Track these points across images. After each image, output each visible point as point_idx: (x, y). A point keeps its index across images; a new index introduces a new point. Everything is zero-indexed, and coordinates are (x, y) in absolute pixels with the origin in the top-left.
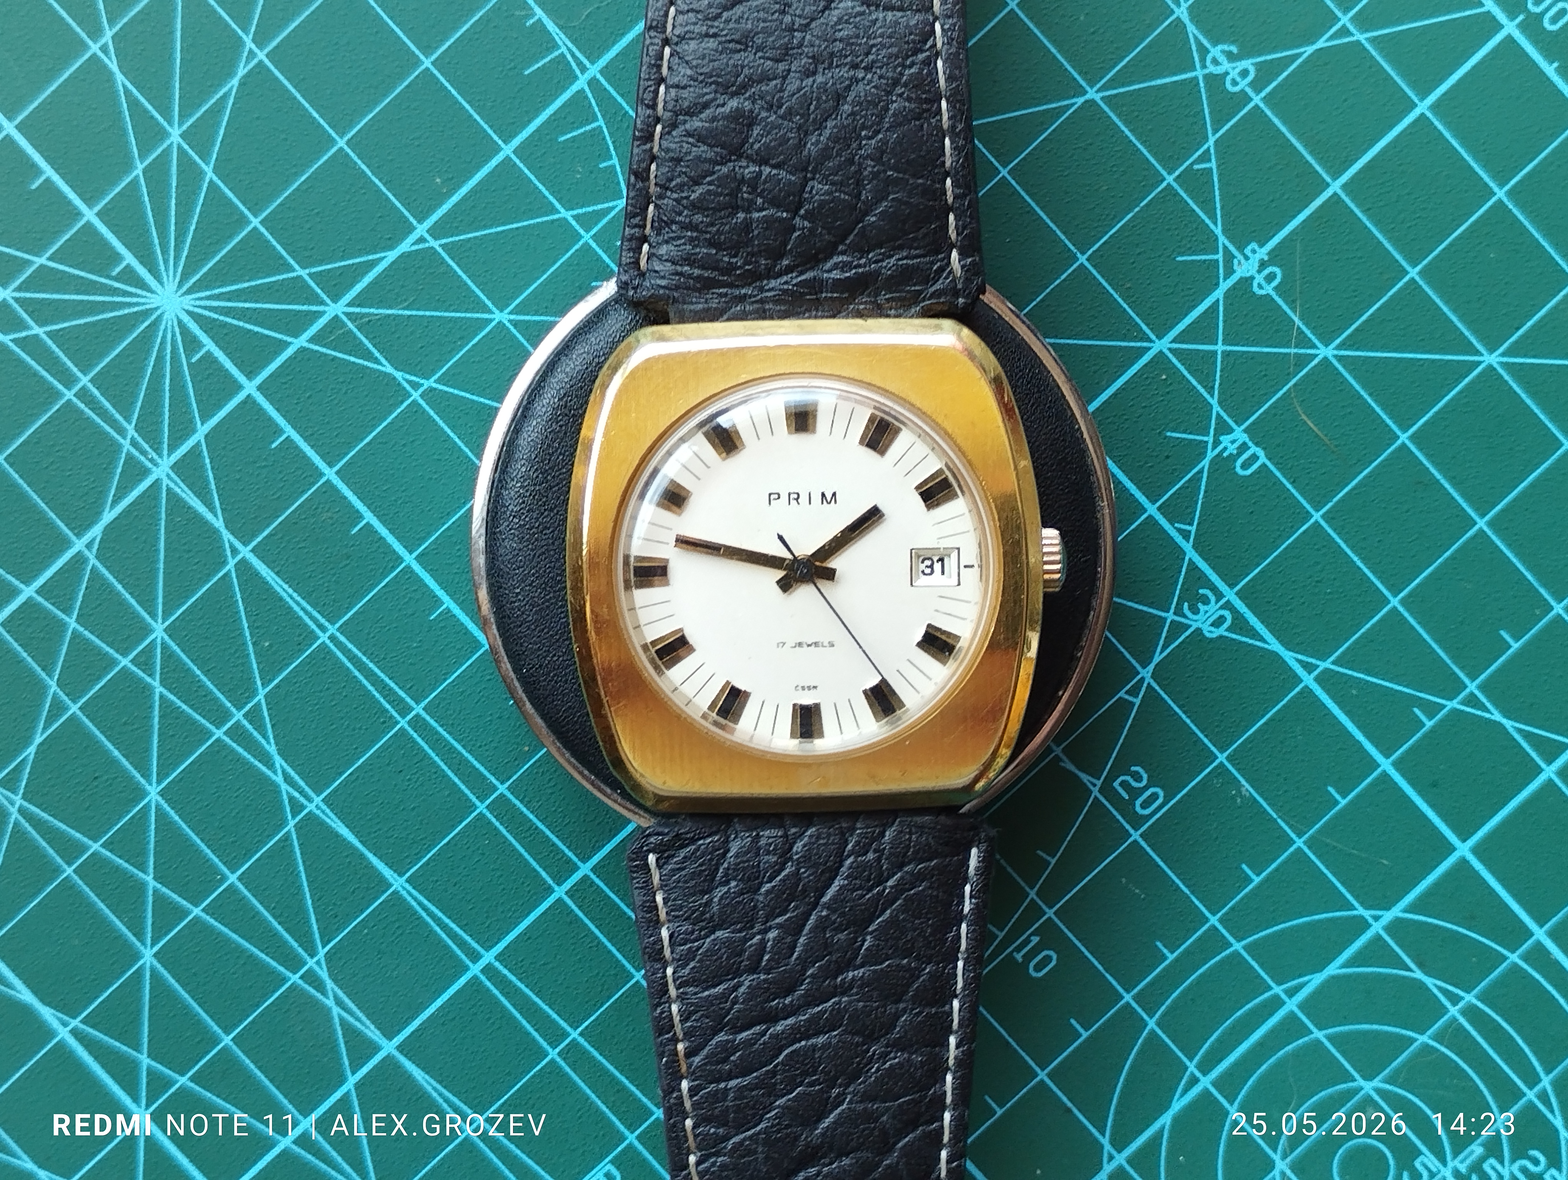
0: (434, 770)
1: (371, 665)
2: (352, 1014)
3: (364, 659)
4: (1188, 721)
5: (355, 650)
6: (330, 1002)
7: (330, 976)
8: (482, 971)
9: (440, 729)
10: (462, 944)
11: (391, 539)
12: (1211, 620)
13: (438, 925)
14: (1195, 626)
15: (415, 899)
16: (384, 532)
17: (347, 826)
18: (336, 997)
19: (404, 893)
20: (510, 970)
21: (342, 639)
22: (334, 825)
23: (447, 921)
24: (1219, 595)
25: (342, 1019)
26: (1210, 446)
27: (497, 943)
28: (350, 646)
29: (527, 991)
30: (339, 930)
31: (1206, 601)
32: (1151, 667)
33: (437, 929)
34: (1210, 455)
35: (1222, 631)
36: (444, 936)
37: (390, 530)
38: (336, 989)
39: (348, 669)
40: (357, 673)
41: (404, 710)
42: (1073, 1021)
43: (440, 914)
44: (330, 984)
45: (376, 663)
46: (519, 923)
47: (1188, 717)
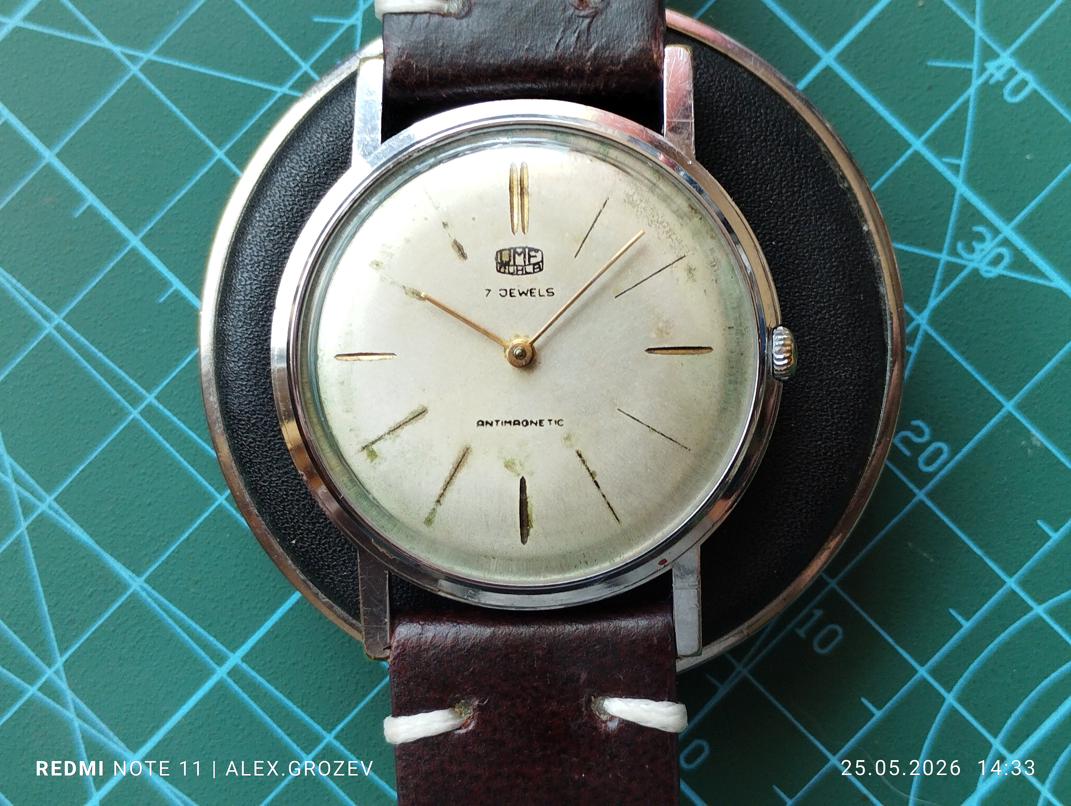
0: (169, 462)
1: (100, 355)
2: (94, 726)
3: (93, 349)
4: (969, 368)
5: (82, 339)
6: (70, 714)
7: (70, 685)
8: (230, 674)
9: (175, 419)
10: (205, 646)
11: (115, 222)
12: (988, 259)
13: (180, 627)
14: (971, 266)
15: (155, 600)
16: (106, 213)
17: (81, 526)
18: (76, 708)
19: (144, 594)
20: (258, 672)
21: (69, 328)
22: (69, 526)
23: (190, 622)
24: (996, 232)
25: (84, 732)
26: (974, 73)
27: (243, 643)
28: (77, 335)
29: (277, 693)
30: (76, 637)
31: (981, 238)
32: (926, 313)
33: (179, 630)
34: (976, 82)
35: (999, 270)
36: (186, 637)
37: (113, 212)
38: (78, 700)
39: (76, 359)
40: (86, 364)
41: (135, 400)
42: (864, 700)
43: (182, 615)
44: (70, 695)
45: (105, 352)
46: (265, 621)
47: (971, 364)
